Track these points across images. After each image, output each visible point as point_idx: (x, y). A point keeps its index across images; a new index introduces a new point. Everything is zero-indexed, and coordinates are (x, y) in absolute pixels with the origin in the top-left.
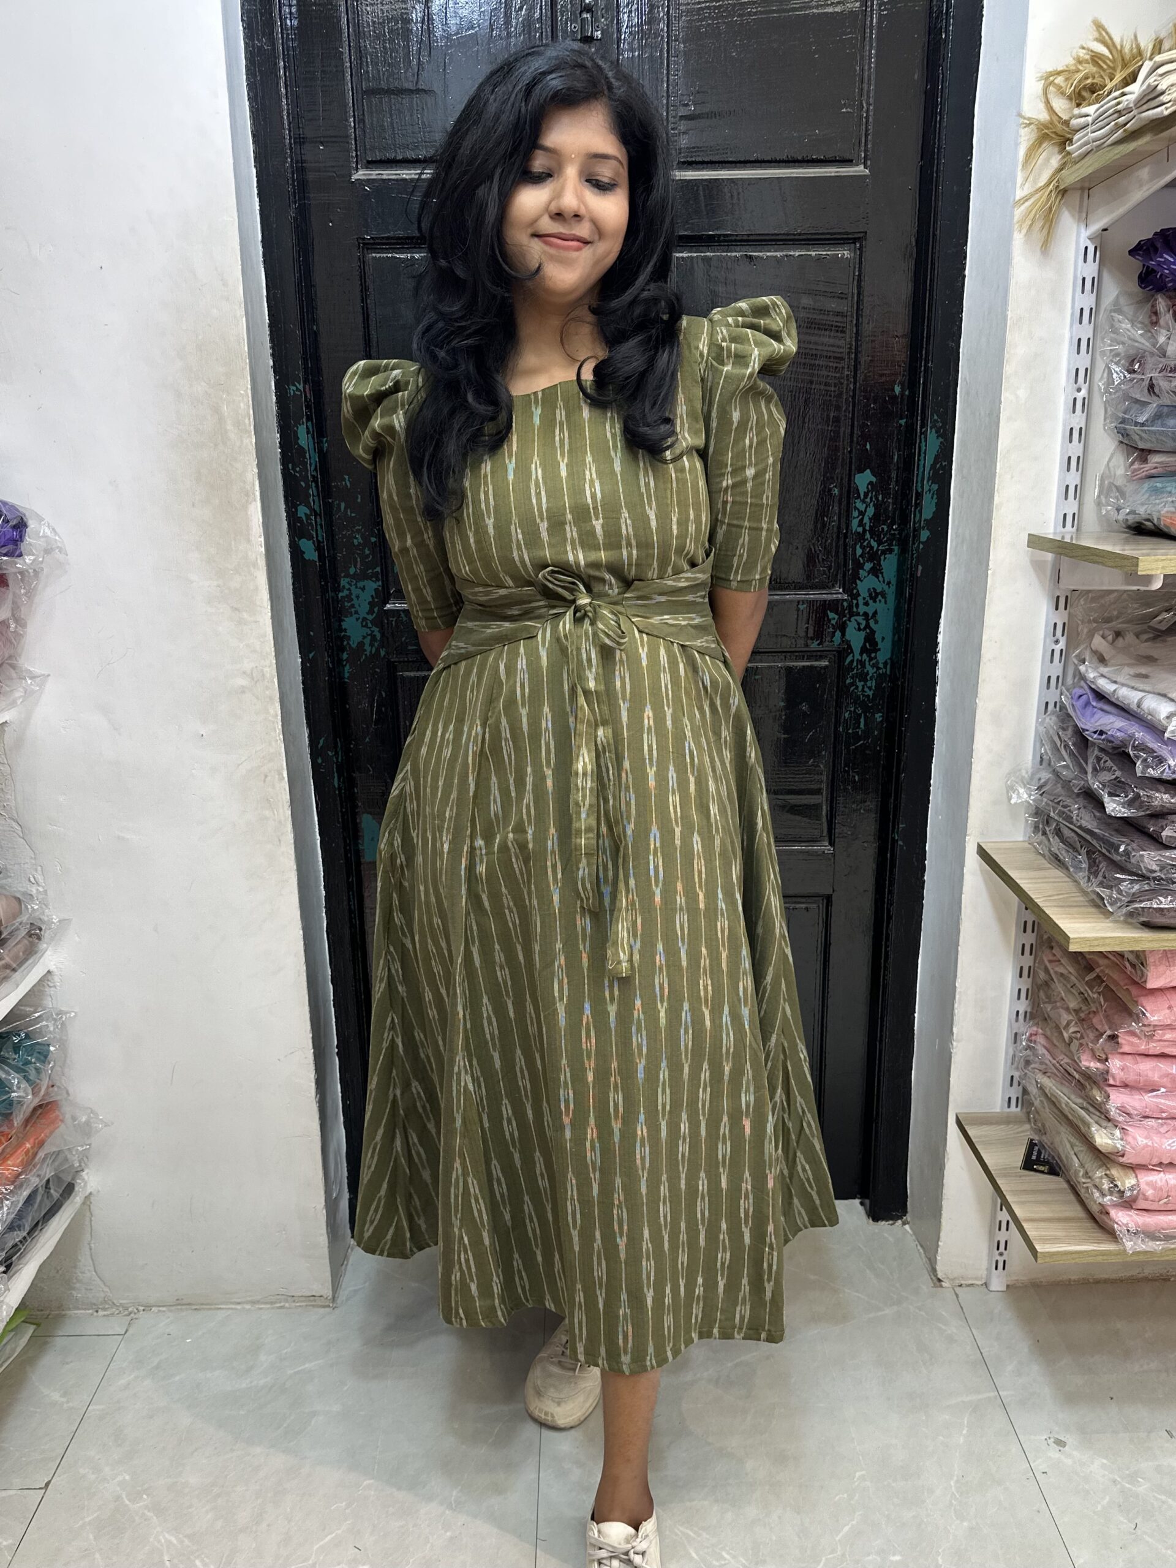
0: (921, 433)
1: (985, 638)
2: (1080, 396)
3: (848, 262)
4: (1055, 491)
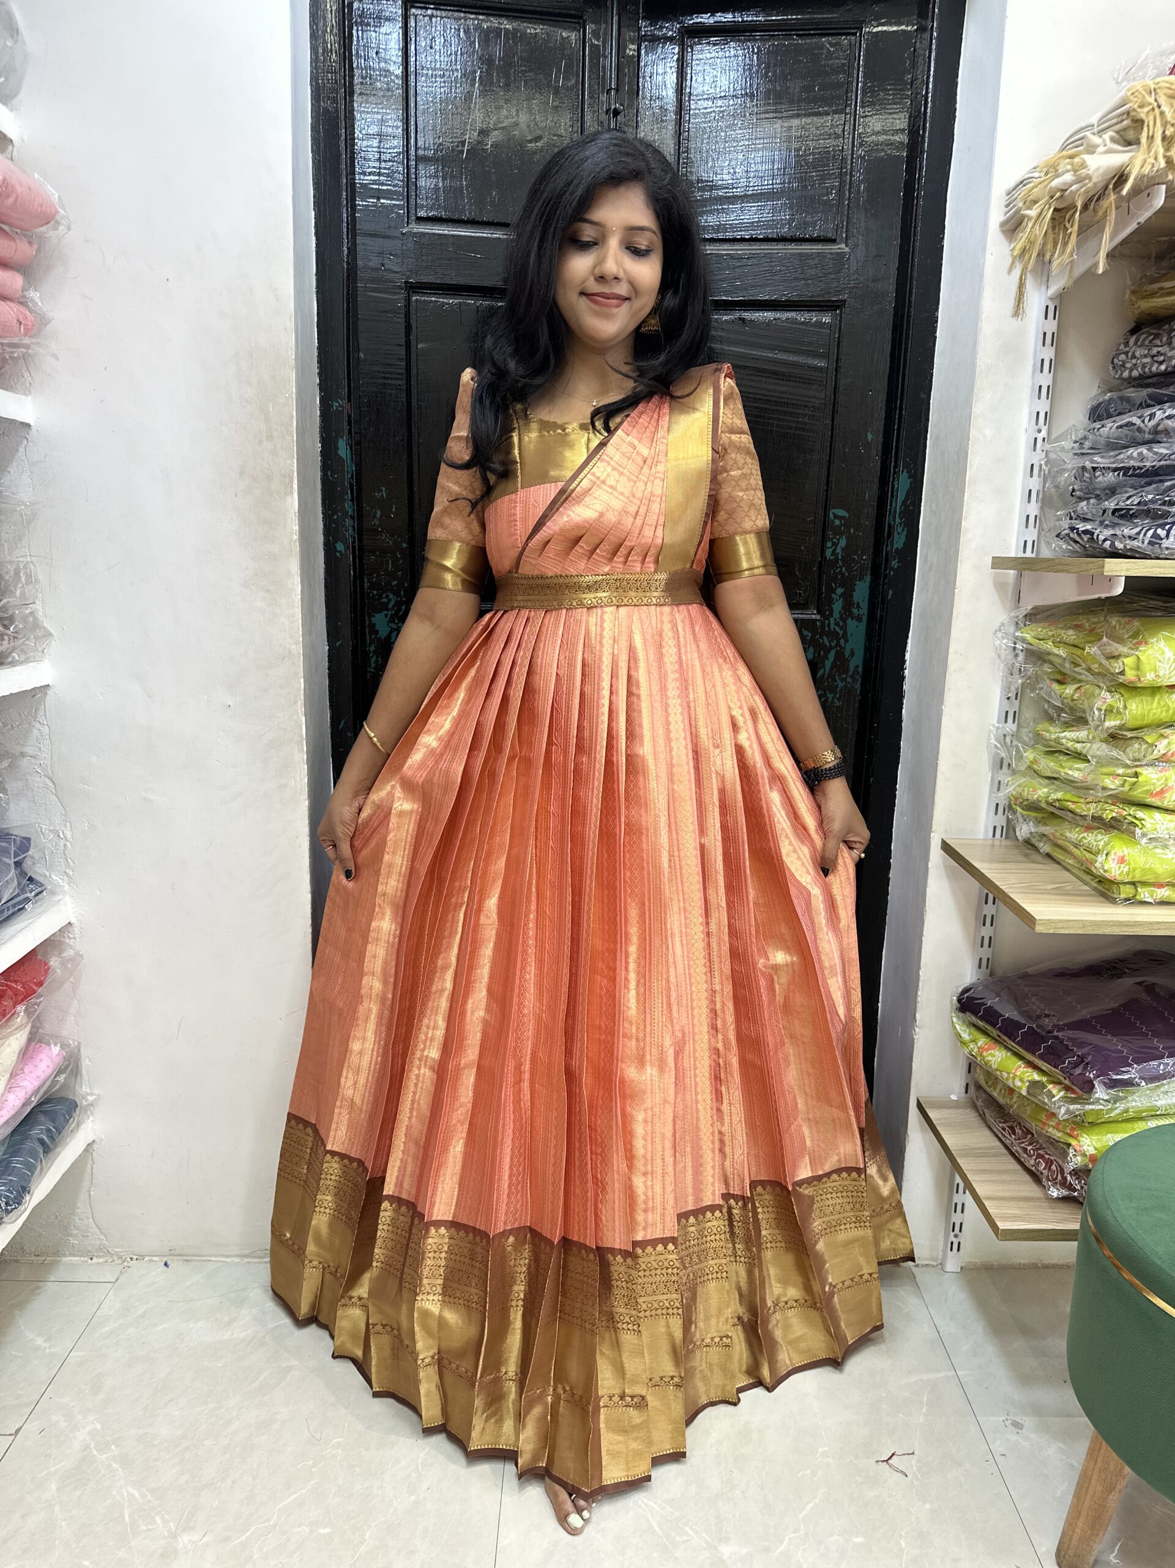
0: (895, 473)
1: (951, 650)
2: (1040, 436)
3: (829, 326)
4: (1016, 520)
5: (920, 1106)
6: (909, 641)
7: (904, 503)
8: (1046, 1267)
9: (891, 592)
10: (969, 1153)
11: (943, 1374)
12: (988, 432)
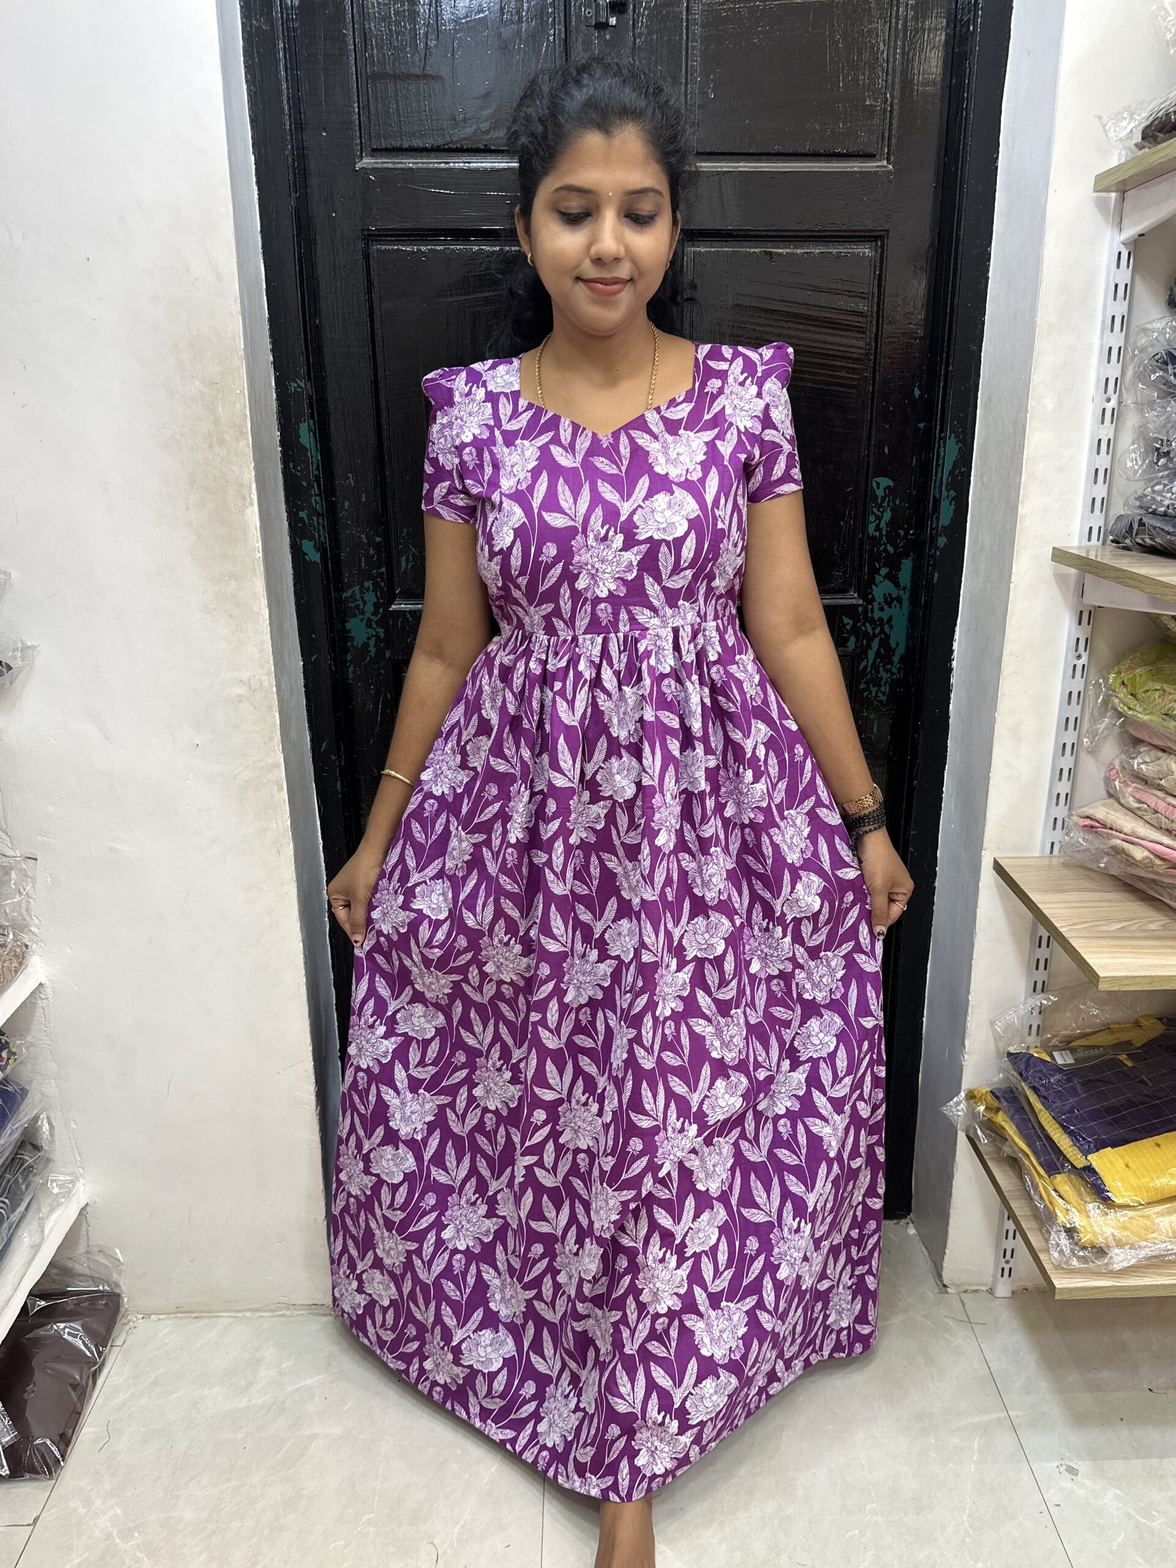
0: (940, 438)
1: (1006, 650)
2: (1109, 407)
4: (1080, 503)
5: (971, 1142)
6: (957, 629)
7: (951, 473)
9: (936, 575)
11: (994, 1416)
12: (1050, 403)
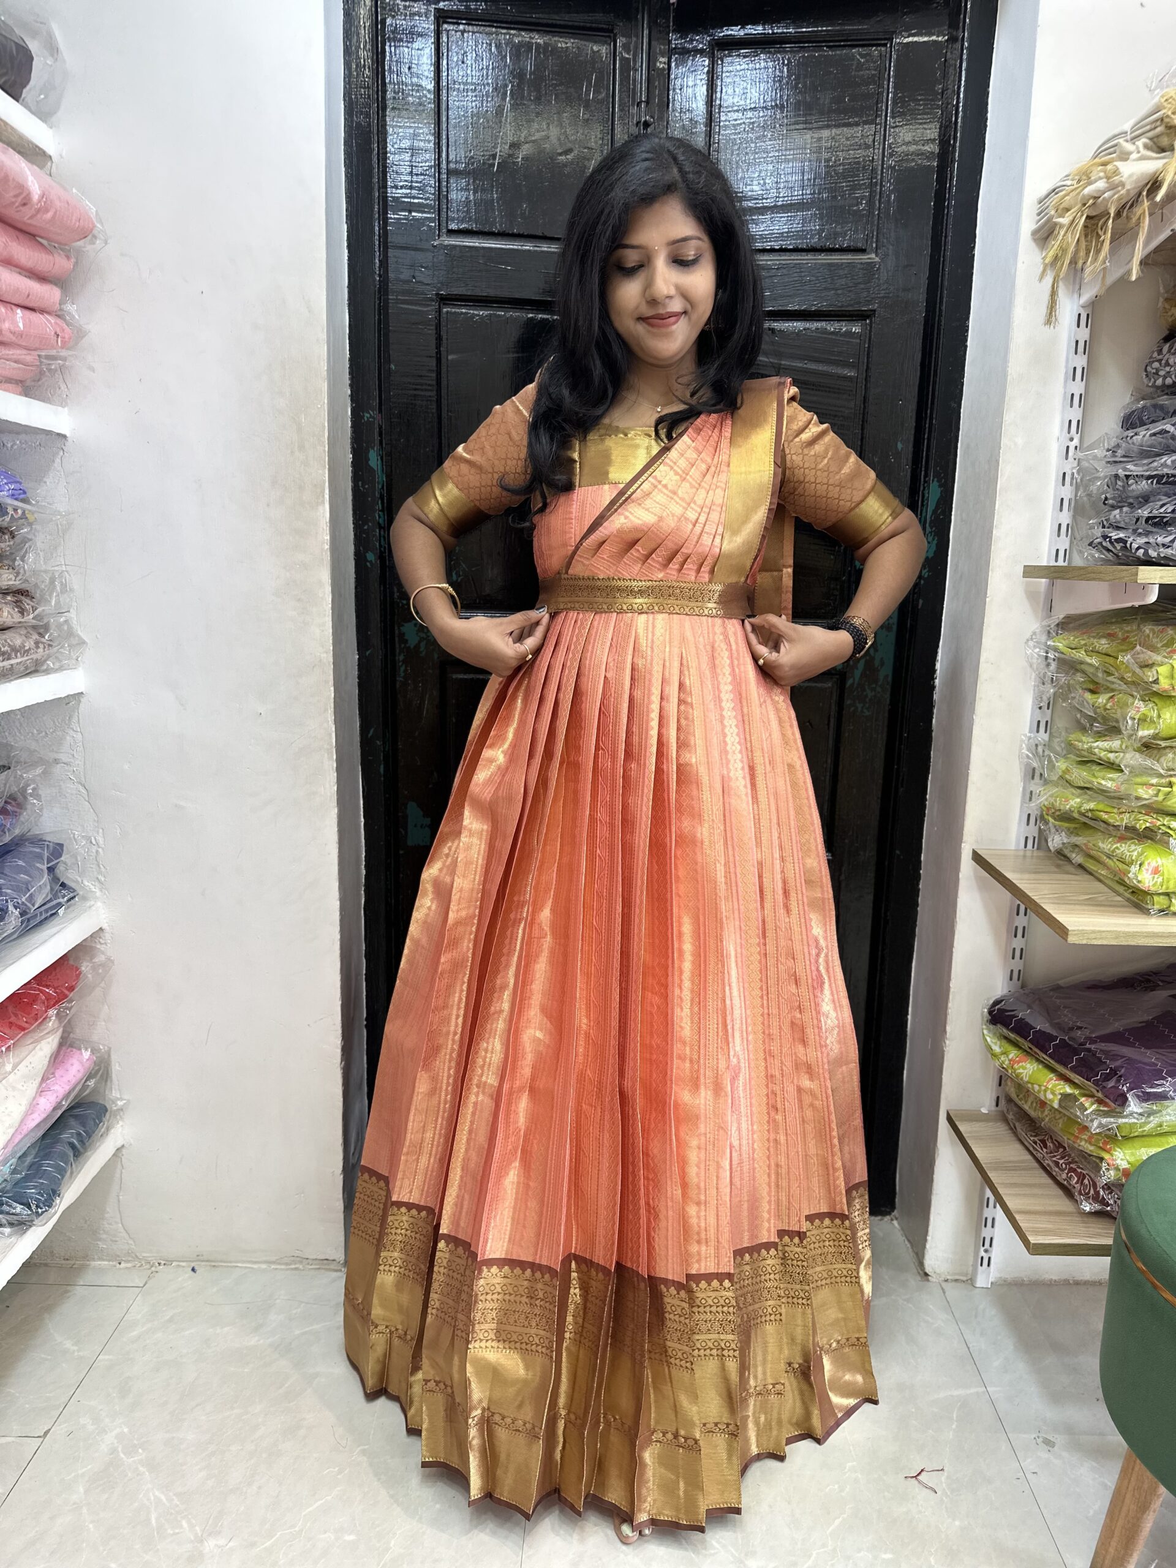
0: (925, 482)
1: (982, 659)
2: (1072, 445)
3: (859, 336)
4: (1048, 528)
5: (950, 1119)
6: (940, 651)
7: (934, 512)
8: (1077, 1283)
9: (921, 601)
10: (1001, 1166)
11: (973, 1390)
12: (1020, 441)
